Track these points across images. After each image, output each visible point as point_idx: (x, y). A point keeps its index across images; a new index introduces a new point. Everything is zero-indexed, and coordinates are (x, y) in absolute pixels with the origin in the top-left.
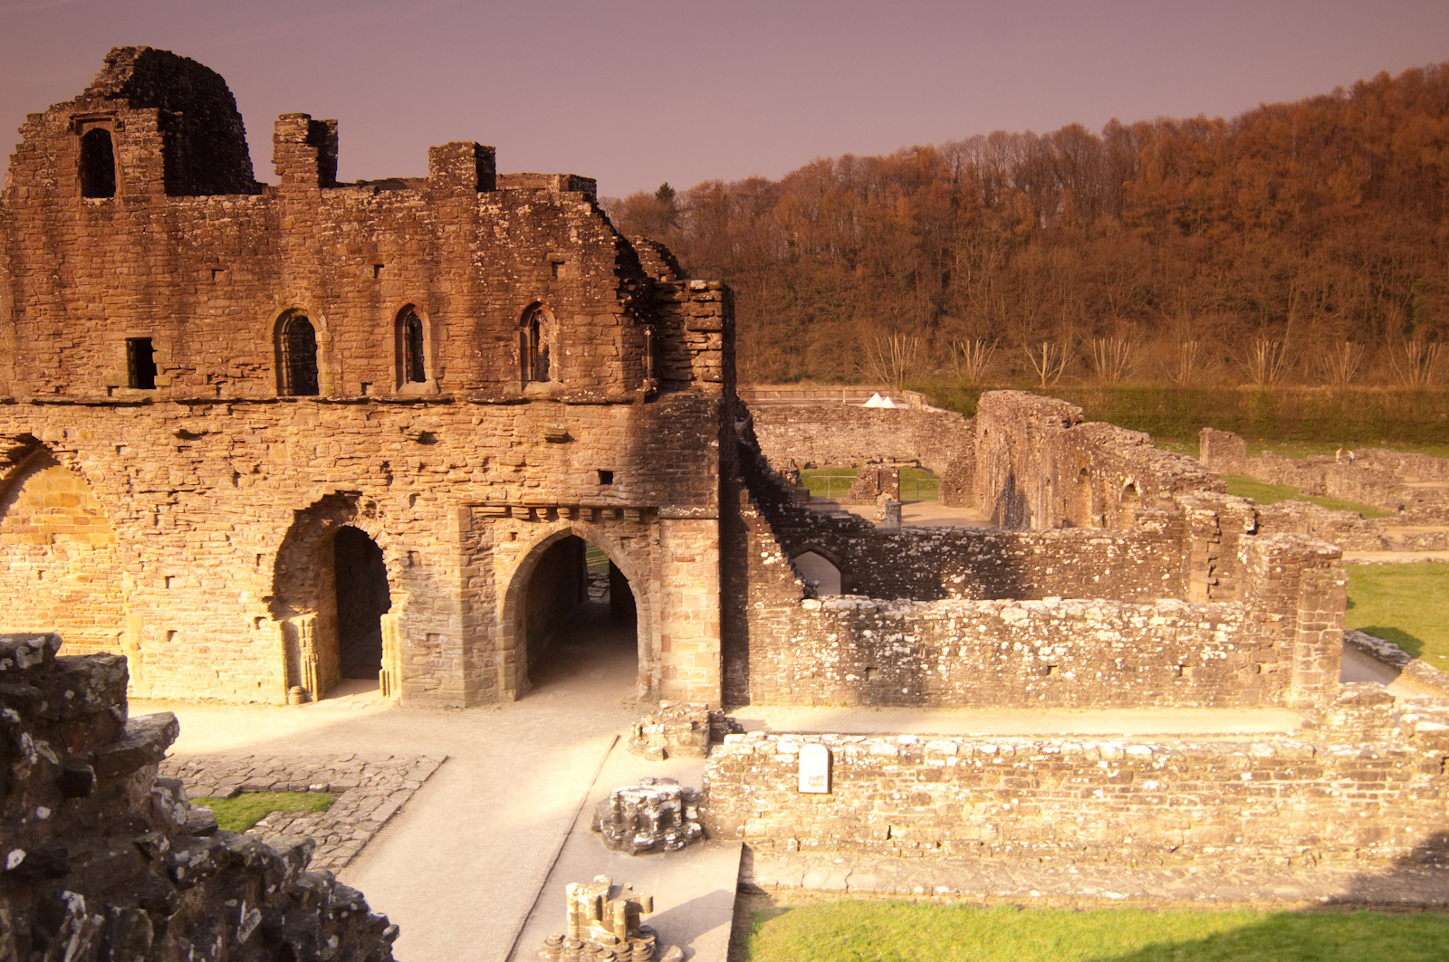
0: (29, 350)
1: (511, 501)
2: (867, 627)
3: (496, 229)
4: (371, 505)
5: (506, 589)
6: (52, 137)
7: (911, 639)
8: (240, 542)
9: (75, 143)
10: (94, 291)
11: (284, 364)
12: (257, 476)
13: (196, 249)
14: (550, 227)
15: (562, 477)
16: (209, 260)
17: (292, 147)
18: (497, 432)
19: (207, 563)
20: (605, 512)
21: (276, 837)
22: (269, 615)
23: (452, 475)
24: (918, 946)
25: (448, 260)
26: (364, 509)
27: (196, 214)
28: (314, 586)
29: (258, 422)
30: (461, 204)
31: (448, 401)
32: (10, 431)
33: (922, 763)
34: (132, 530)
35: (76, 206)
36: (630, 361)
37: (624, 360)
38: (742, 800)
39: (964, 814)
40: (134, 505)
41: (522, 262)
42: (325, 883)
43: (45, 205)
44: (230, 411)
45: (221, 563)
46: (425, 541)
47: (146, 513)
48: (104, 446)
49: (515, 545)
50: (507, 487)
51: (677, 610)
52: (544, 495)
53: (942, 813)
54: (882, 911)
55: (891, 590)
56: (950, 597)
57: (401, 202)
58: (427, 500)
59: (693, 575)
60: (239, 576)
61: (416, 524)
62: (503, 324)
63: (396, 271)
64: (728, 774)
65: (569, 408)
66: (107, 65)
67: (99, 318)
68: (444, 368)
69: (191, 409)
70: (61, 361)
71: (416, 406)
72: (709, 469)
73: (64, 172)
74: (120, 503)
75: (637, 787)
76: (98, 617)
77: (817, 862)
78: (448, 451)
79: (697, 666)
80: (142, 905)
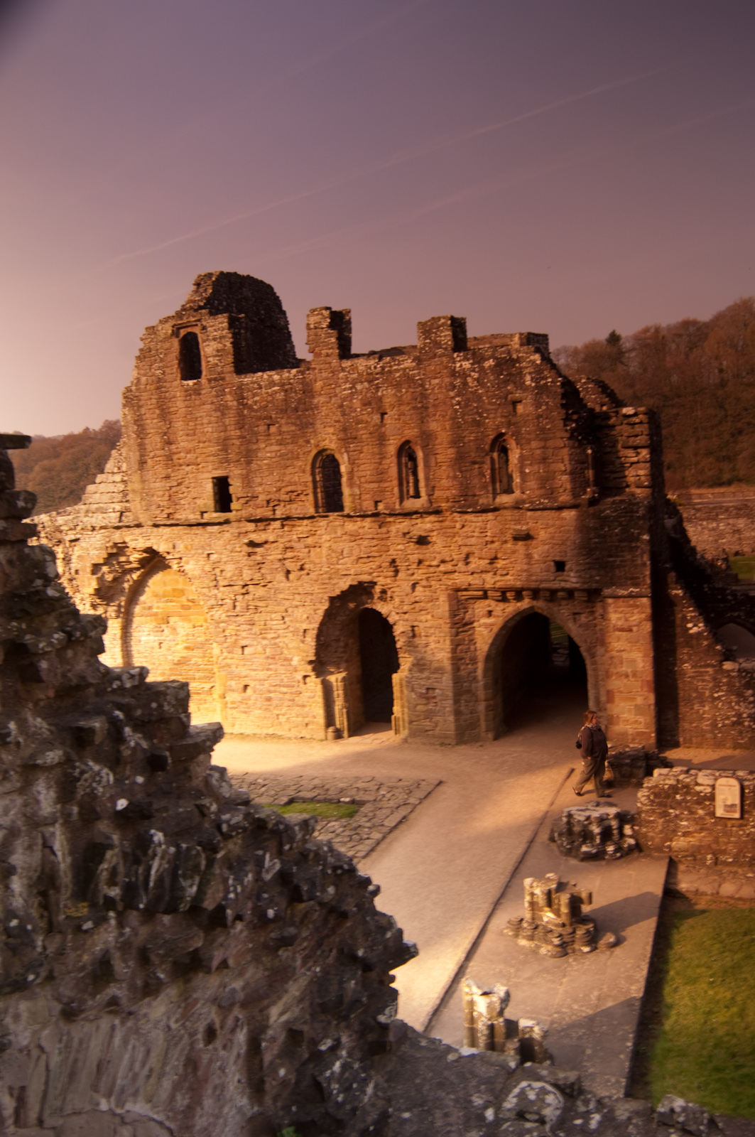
0: (150, 489)
1: (487, 586)
3: (469, 379)
4: (384, 592)
5: (485, 654)
6: (161, 341)
8: (291, 621)
9: (175, 344)
10: (190, 446)
11: (319, 490)
12: (303, 572)
13: (256, 411)
14: (510, 374)
15: (526, 567)
16: (265, 418)
17: (319, 331)
18: (475, 534)
19: (270, 636)
20: (560, 594)
21: (294, 816)
22: (312, 674)
23: (442, 568)
25: (434, 405)
26: (379, 595)
27: (256, 386)
28: (344, 652)
29: (301, 533)
30: (442, 362)
31: (437, 512)
32: (139, 545)
34: (219, 614)
35: (177, 386)
36: (577, 475)
37: (571, 473)
38: (669, 821)
40: (220, 595)
41: (490, 403)
42: (326, 849)
43: (158, 388)
44: (283, 526)
45: (279, 636)
46: (423, 618)
47: (227, 601)
48: (200, 554)
49: (491, 620)
50: (484, 576)
51: (619, 670)
52: (510, 580)
57: (399, 365)
58: (424, 587)
59: (630, 642)
60: (291, 646)
61: (417, 605)
62: (477, 452)
63: (396, 417)
64: (657, 800)
65: (529, 513)
66: (195, 287)
67: (194, 464)
68: (434, 487)
69: (256, 526)
70: (170, 496)
71: (414, 517)
72: (642, 557)
73: (169, 365)
74: (210, 594)
75: (583, 808)
76: (198, 675)
77: (731, 875)
78: (438, 550)
79: (636, 715)
80: (199, 845)
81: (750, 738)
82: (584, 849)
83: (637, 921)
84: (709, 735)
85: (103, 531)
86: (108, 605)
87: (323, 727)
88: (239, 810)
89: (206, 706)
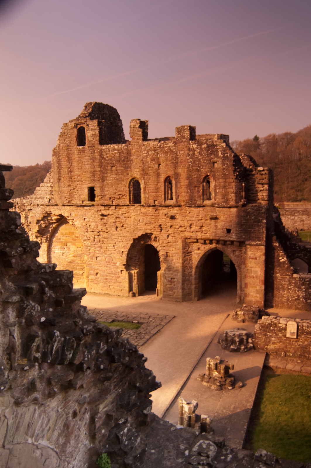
0: (62, 190)
1: (198, 238)
3: (196, 152)
4: (156, 238)
5: (196, 265)
6: (69, 130)
8: (117, 248)
9: (75, 131)
10: (79, 173)
11: (131, 194)
12: (123, 228)
13: (107, 160)
14: (213, 151)
15: (214, 231)
16: (111, 163)
17: (135, 129)
18: (195, 216)
19: (108, 253)
20: (228, 242)
21: (113, 328)
22: (125, 270)
23: (180, 229)
25: (180, 162)
26: (154, 239)
27: (108, 150)
28: (138, 261)
29: (123, 212)
30: (185, 145)
31: (180, 206)
32: (56, 213)
34: (88, 243)
35: (75, 148)
36: (238, 194)
37: (235, 193)
38: (267, 338)
40: (88, 235)
41: (204, 162)
42: (126, 342)
43: (67, 149)
44: (116, 208)
45: (112, 253)
46: (171, 249)
47: (92, 238)
48: (81, 218)
49: (199, 252)
50: (197, 233)
51: (250, 275)
52: (208, 236)
57: (167, 144)
58: (172, 236)
59: (255, 264)
60: (116, 258)
61: (169, 244)
62: (197, 182)
63: (165, 166)
64: (263, 329)
65: (217, 209)
66: (85, 108)
67: (80, 181)
68: (178, 196)
69: (105, 208)
70: (70, 193)
71: (170, 207)
72: (262, 229)
73: (72, 139)
74: (84, 235)
75: (233, 330)
76: (77, 268)
77: (291, 361)
78: (179, 222)
79: (256, 293)
80: (74, 337)
81: (303, 306)
82: (232, 347)
83: (252, 378)
84: (286, 304)
85: (42, 206)
86: (42, 237)
87: (128, 292)
88: (91, 324)
89: (80, 280)
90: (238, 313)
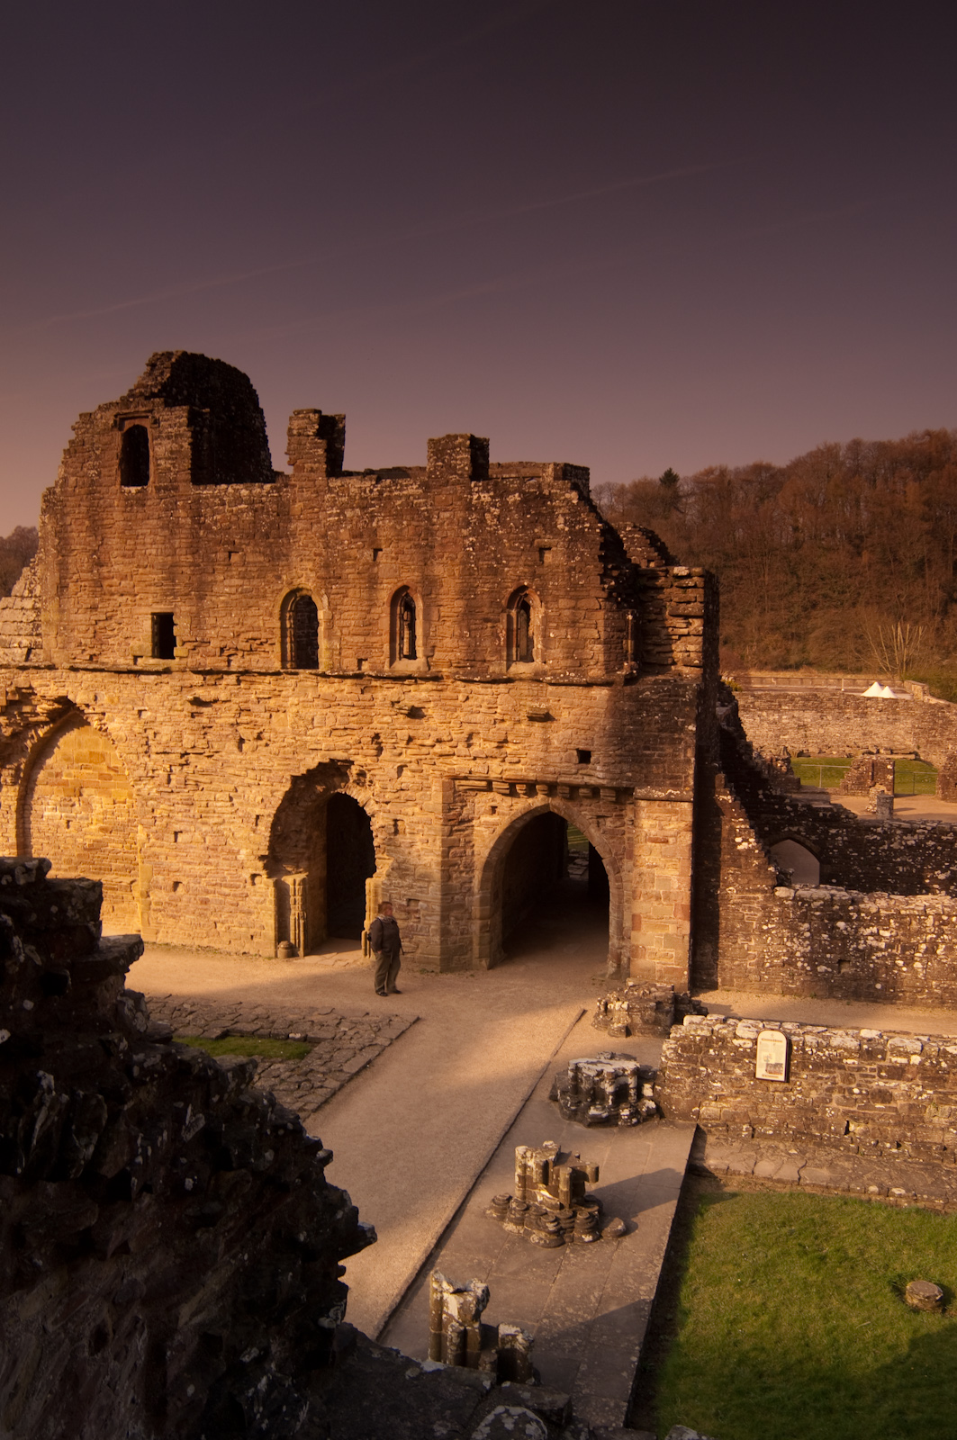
0: (69, 621)
1: (492, 775)
2: (841, 919)
3: (488, 516)
4: (362, 774)
5: (484, 860)
6: (99, 433)
7: (887, 934)
8: (241, 804)
9: (117, 438)
10: (126, 570)
11: (288, 640)
12: (259, 742)
13: (215, 533)
14: (539, 514)
15: (542, 755)
16: (227, 543)
17: (304, 439)
18: (481, 710)
19: (211, 821)
20: (582, 791)
21: (227, 1059)
22: (264, 873)
23: (438, 749)
24: (868, 1245)
25: (441, 545)
26: (355, 778)
27: (217, 501)
28: (307, 847)
29: (263, 692)
30: (456, 492)
31: (436, 678)
32: (50, 693)
33: (884, 1059)
34: (148, 788)
35: (116, 493)
36: (611, 645)
37: (605, 643)
38: (698, 1081)
39: (926, 1116)
40: (150, 765)
41: (511, 548)
42: (265, 1102)
43: (90, 493)
44: (239, 682)
45: (224, 821)
46: (410, 811)
47: (161, 772)
48: (128, 710)
49: (495, 818)
50: (489, 762)
51: (649, 890)
52: (522, 770)
53: (904, 1113)
54: (832, 1207)
55: (872, 882)
56: (934, 894)
57: (401, 490)
58: (413, 771)
59: (665, 856)
60: (238, 835)
61: (403, 793)
62: (491, 607)
63: (393, 555)
64: (685, 1055)
65: (550, 688)
66: (149, 368)
67: (129, 594)
68: (434, 647)
69: (205, 679)
70: (95, 632)
71: (406, 682)
72: (685, 752)
73: (107, 464)
74: (138, 763)
75: (595, 1060)
76: (114, 865)
77: (770, 1151)
78: (434, 726)
79: (666, 946)
80: (101, 1092)
81: (803, 983)
82: (593, 1111)
83: (653, 1206)
84: (753, 977)
85: (4, 671)
86: (3, 766)
87: (273, 942)
88: (156, 1049)
89: (123, 906)
90: (610, 1006)
